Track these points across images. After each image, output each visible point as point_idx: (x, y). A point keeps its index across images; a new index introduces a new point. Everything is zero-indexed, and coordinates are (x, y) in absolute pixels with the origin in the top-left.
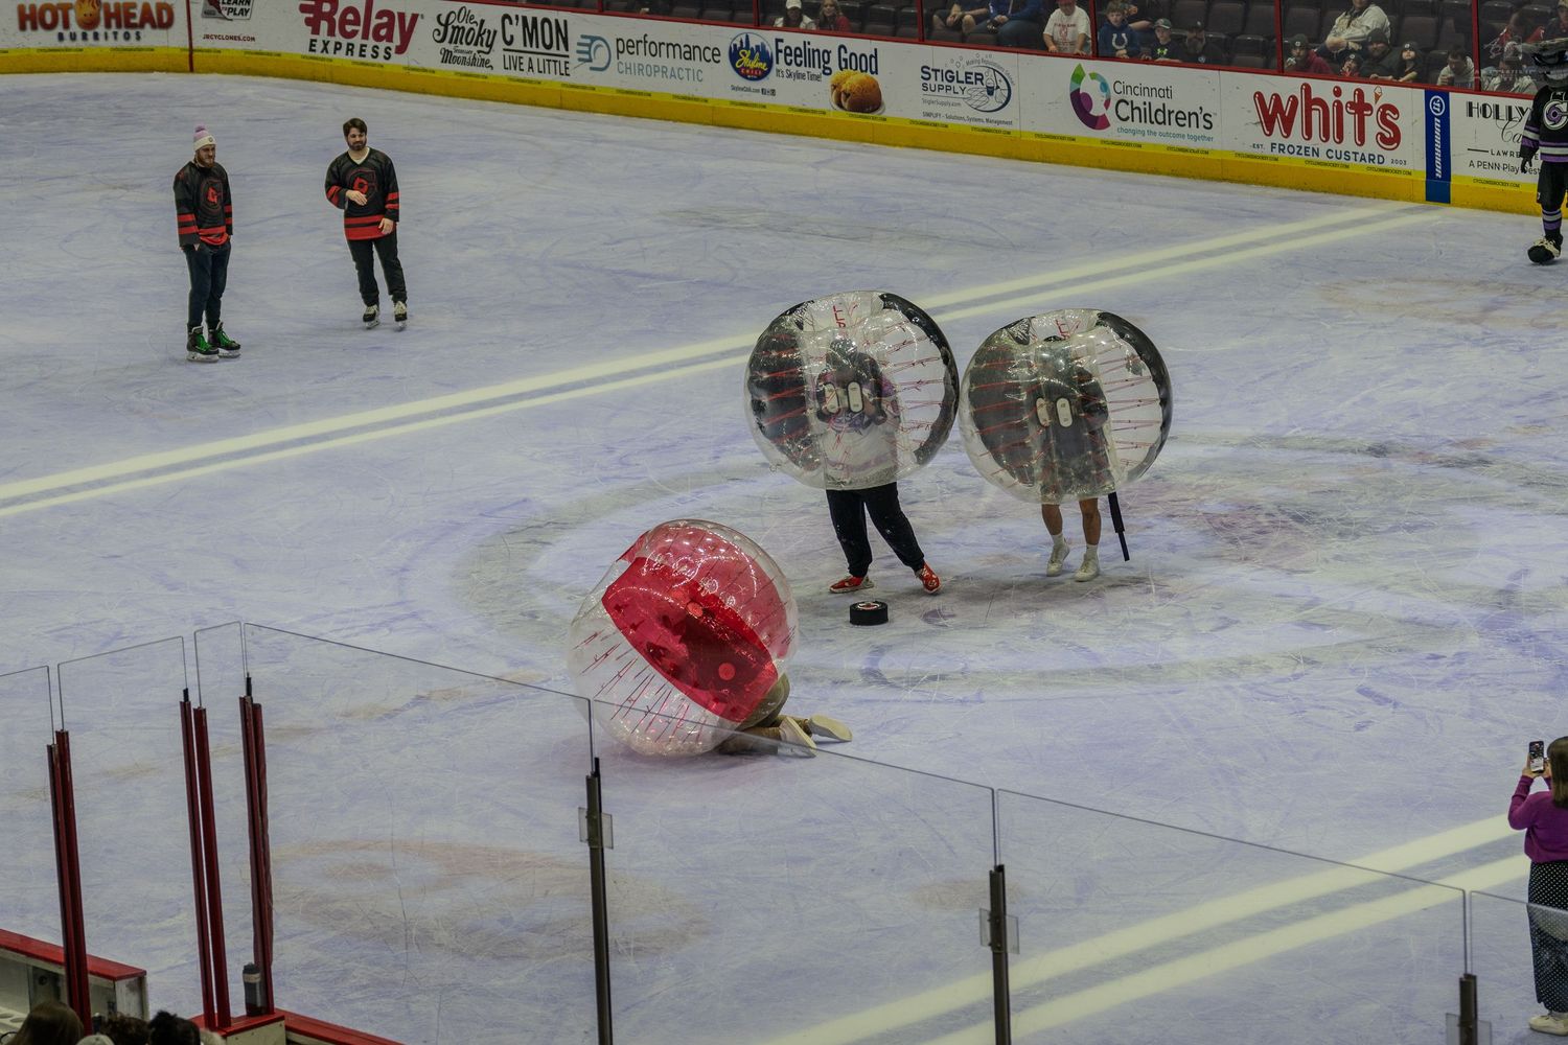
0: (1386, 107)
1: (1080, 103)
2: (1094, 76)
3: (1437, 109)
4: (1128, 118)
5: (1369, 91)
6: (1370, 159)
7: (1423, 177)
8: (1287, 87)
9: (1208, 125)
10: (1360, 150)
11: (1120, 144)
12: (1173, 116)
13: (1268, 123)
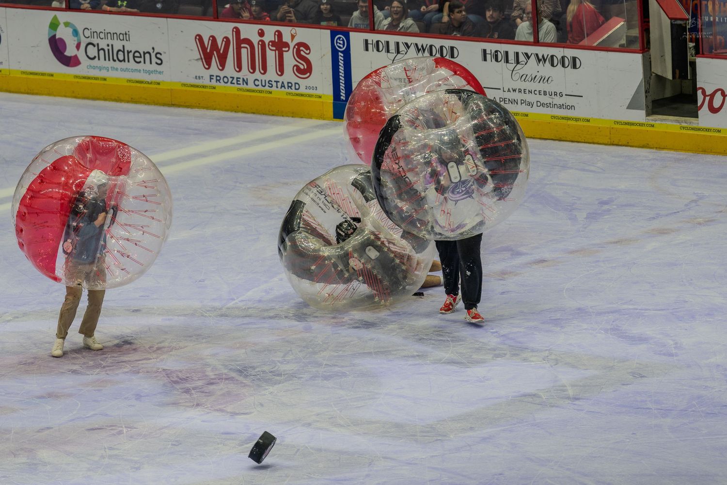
0: (300, 44)
1: (57, 46)
2: (67, 24)
3: (341, 47)
4: (95, 57)
5: (286, 32)
6: (288, 87)
7: (331, 100)
8: (221, 30)
9: (159, 62)
10: (280, 79)
11: (89, 78)
12: (131, 55)
13: (207, 60)
